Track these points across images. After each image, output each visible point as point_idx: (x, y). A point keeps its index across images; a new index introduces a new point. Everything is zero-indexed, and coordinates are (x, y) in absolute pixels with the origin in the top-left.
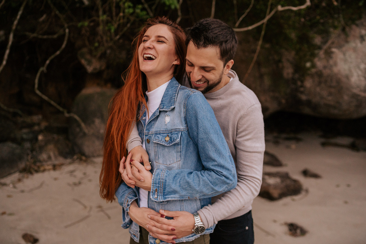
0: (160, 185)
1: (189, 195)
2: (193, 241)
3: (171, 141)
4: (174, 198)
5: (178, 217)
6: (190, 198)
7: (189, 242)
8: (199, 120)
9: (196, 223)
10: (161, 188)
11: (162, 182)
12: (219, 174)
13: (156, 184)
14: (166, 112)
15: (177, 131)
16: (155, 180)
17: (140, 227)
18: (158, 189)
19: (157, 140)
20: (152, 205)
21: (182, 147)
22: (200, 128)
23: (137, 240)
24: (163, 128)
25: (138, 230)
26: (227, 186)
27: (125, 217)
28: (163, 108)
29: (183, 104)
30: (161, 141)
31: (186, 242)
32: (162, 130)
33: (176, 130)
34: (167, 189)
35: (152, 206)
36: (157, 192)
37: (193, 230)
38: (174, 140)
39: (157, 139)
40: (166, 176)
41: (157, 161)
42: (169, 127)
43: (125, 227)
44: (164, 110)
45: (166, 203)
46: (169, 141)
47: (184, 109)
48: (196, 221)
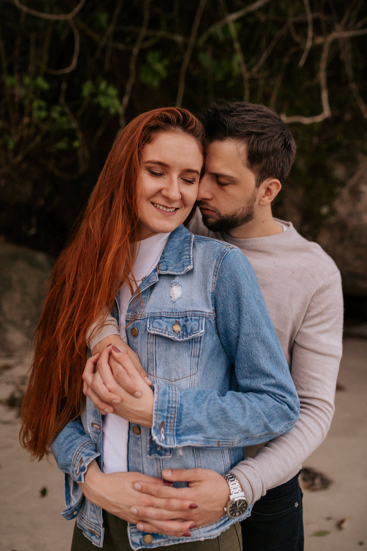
0: (171, 414)
1: (221, 437)
2: (218, 537)
3: (187, 332)
4: (196, 441)
5: (200, 481)
6: (220, 443)
7: (210, 540)
8: (243, 299)
9: (231, 493)
10: (172, 421)
11: (175, 407)
12: (278, 399)
13: (162, 411)
14: (174, 276)
15: (198, 315)
16: (160, 403)
17: (105, 514)
18: (167, 422)
19: (158, 330)
20: (137, 463)
21: (201, 348)
22: (246, 313)
23: (98, 542)
24: (167, 308)
25: (101, 522)
26: (286, 423)
27: (70, 495)
28: (166, 270)
29: (213, 267)
30: (165, 331)
31: (205, 540)
32: (164, 310)
33: (196, 313)
34: (185, 423)
35: (138, 465)
36: (164, 429)
37: (225, 509)
38: (192, 331)
39: (158, 327)
40: (181, 396)
41: (152, 373)
42: (181, 307)
43: (68, 516)
44: (168, 272)
45: (170, 457)
46: (181, 332)
47: (214, 277)
48: (232, 489)
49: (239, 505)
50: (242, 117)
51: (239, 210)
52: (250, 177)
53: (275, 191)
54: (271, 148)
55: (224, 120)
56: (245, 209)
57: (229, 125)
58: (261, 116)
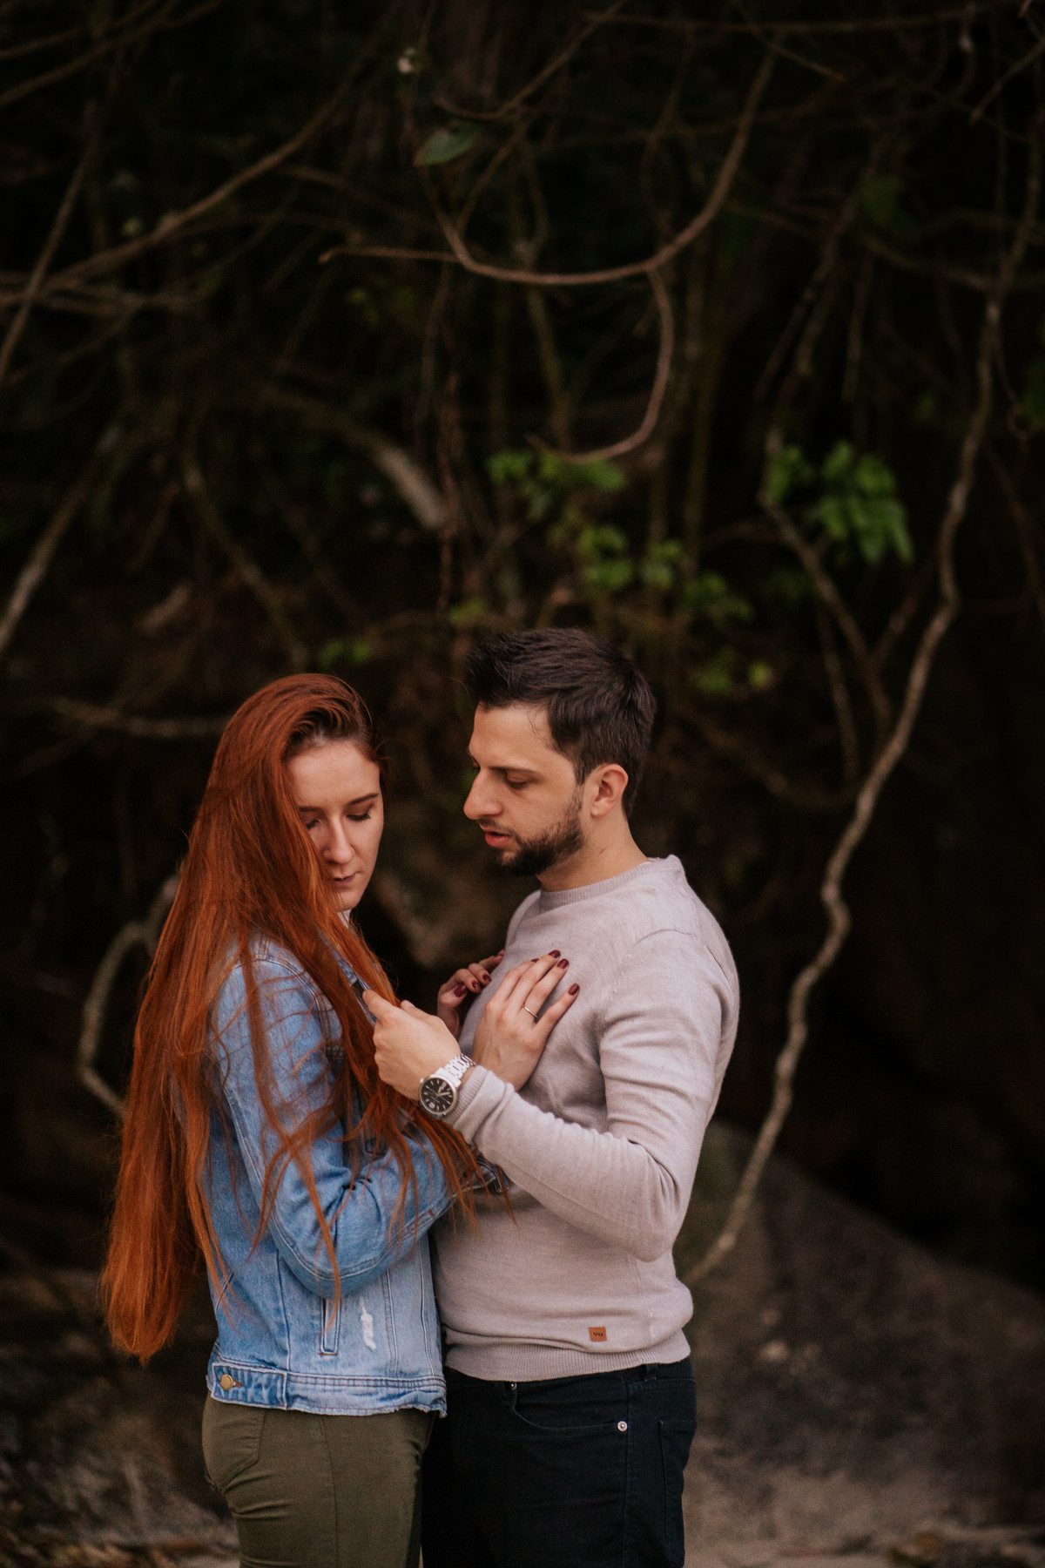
48: (452, 1065)
49: (442, 1091)
50: (535, 661)
51: (552, 828)
52: (562, 768)
53: (619, 785)
54: (592, 710)
55: (501, 671)
56: (562, 825)
57: (511, 680)
58: (570, 657)
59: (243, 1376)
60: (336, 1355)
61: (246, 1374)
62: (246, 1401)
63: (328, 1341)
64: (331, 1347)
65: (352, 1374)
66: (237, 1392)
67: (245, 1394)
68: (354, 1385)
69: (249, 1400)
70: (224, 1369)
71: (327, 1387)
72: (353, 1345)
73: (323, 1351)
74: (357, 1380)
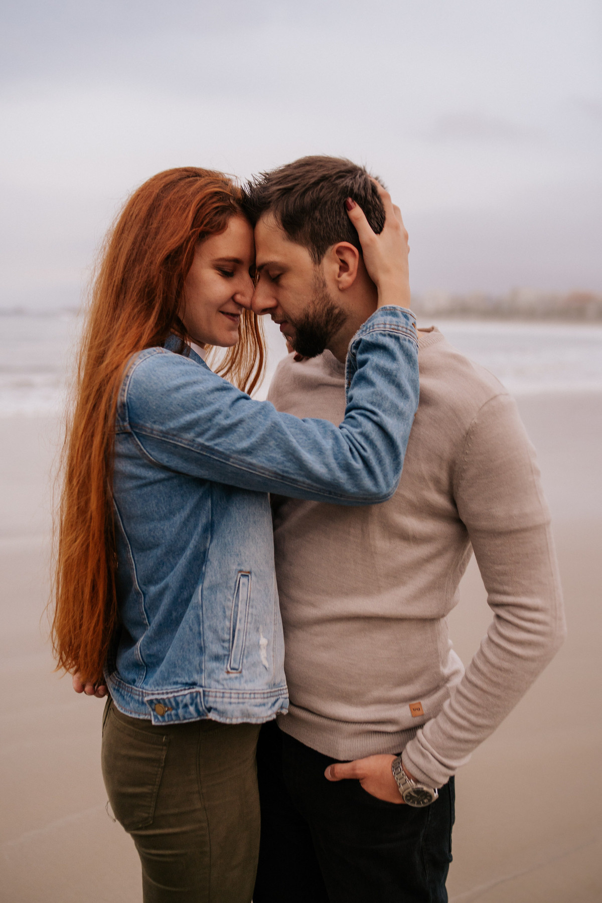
59: (170, 702)
60: (241, 672)
61: (172, 700)
62: (180, 720)
63: (235, 661)
64: (236, 667)
65: (253, 689)
66: (171, 715)
67: (177, 715)
68: (254, 698)
69: (182, 718)
70: (155, 701)
71: (233, 700)
72: (254, 665)
73: (229, 669)
74: (258, 693)
